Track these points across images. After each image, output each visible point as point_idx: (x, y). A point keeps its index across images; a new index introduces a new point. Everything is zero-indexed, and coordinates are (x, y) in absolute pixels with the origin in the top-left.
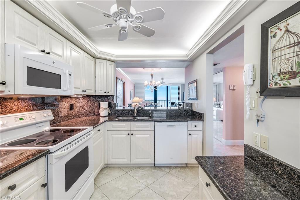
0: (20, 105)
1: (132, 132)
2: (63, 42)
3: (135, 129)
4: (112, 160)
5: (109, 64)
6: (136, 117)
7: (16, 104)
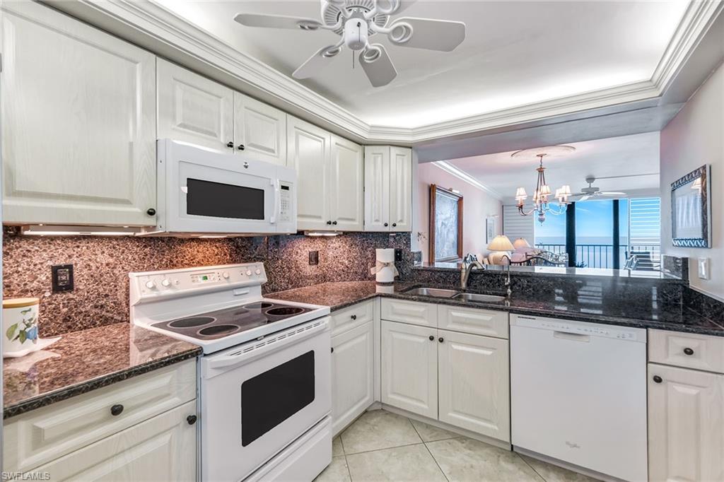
0: (207, 252)
1: (441, 334)
2: (277, 120)
3: (450, 326)
4: (391, 396)
5: (397, 155)
6: (465, 291)
7: (200, 250)
